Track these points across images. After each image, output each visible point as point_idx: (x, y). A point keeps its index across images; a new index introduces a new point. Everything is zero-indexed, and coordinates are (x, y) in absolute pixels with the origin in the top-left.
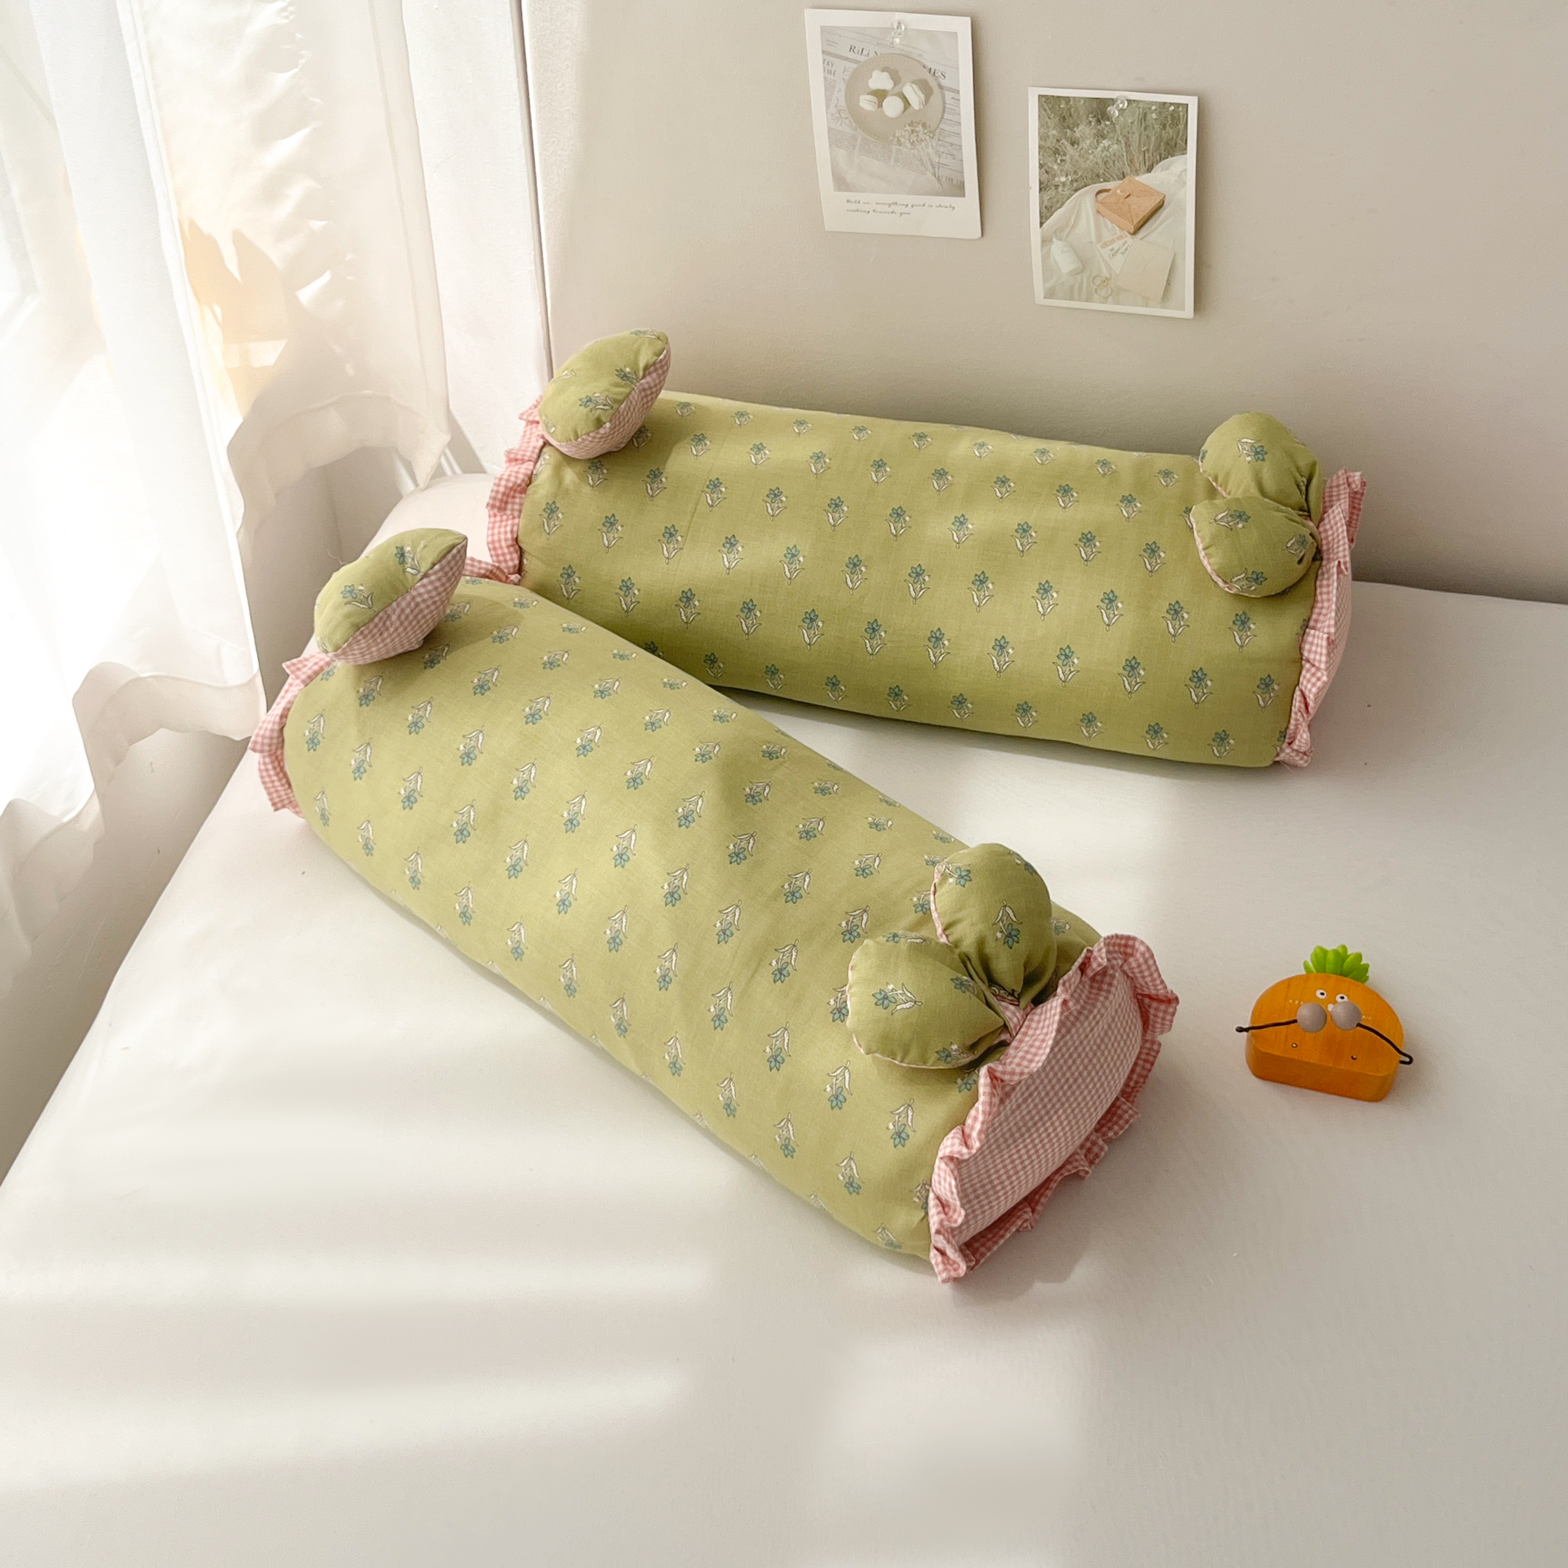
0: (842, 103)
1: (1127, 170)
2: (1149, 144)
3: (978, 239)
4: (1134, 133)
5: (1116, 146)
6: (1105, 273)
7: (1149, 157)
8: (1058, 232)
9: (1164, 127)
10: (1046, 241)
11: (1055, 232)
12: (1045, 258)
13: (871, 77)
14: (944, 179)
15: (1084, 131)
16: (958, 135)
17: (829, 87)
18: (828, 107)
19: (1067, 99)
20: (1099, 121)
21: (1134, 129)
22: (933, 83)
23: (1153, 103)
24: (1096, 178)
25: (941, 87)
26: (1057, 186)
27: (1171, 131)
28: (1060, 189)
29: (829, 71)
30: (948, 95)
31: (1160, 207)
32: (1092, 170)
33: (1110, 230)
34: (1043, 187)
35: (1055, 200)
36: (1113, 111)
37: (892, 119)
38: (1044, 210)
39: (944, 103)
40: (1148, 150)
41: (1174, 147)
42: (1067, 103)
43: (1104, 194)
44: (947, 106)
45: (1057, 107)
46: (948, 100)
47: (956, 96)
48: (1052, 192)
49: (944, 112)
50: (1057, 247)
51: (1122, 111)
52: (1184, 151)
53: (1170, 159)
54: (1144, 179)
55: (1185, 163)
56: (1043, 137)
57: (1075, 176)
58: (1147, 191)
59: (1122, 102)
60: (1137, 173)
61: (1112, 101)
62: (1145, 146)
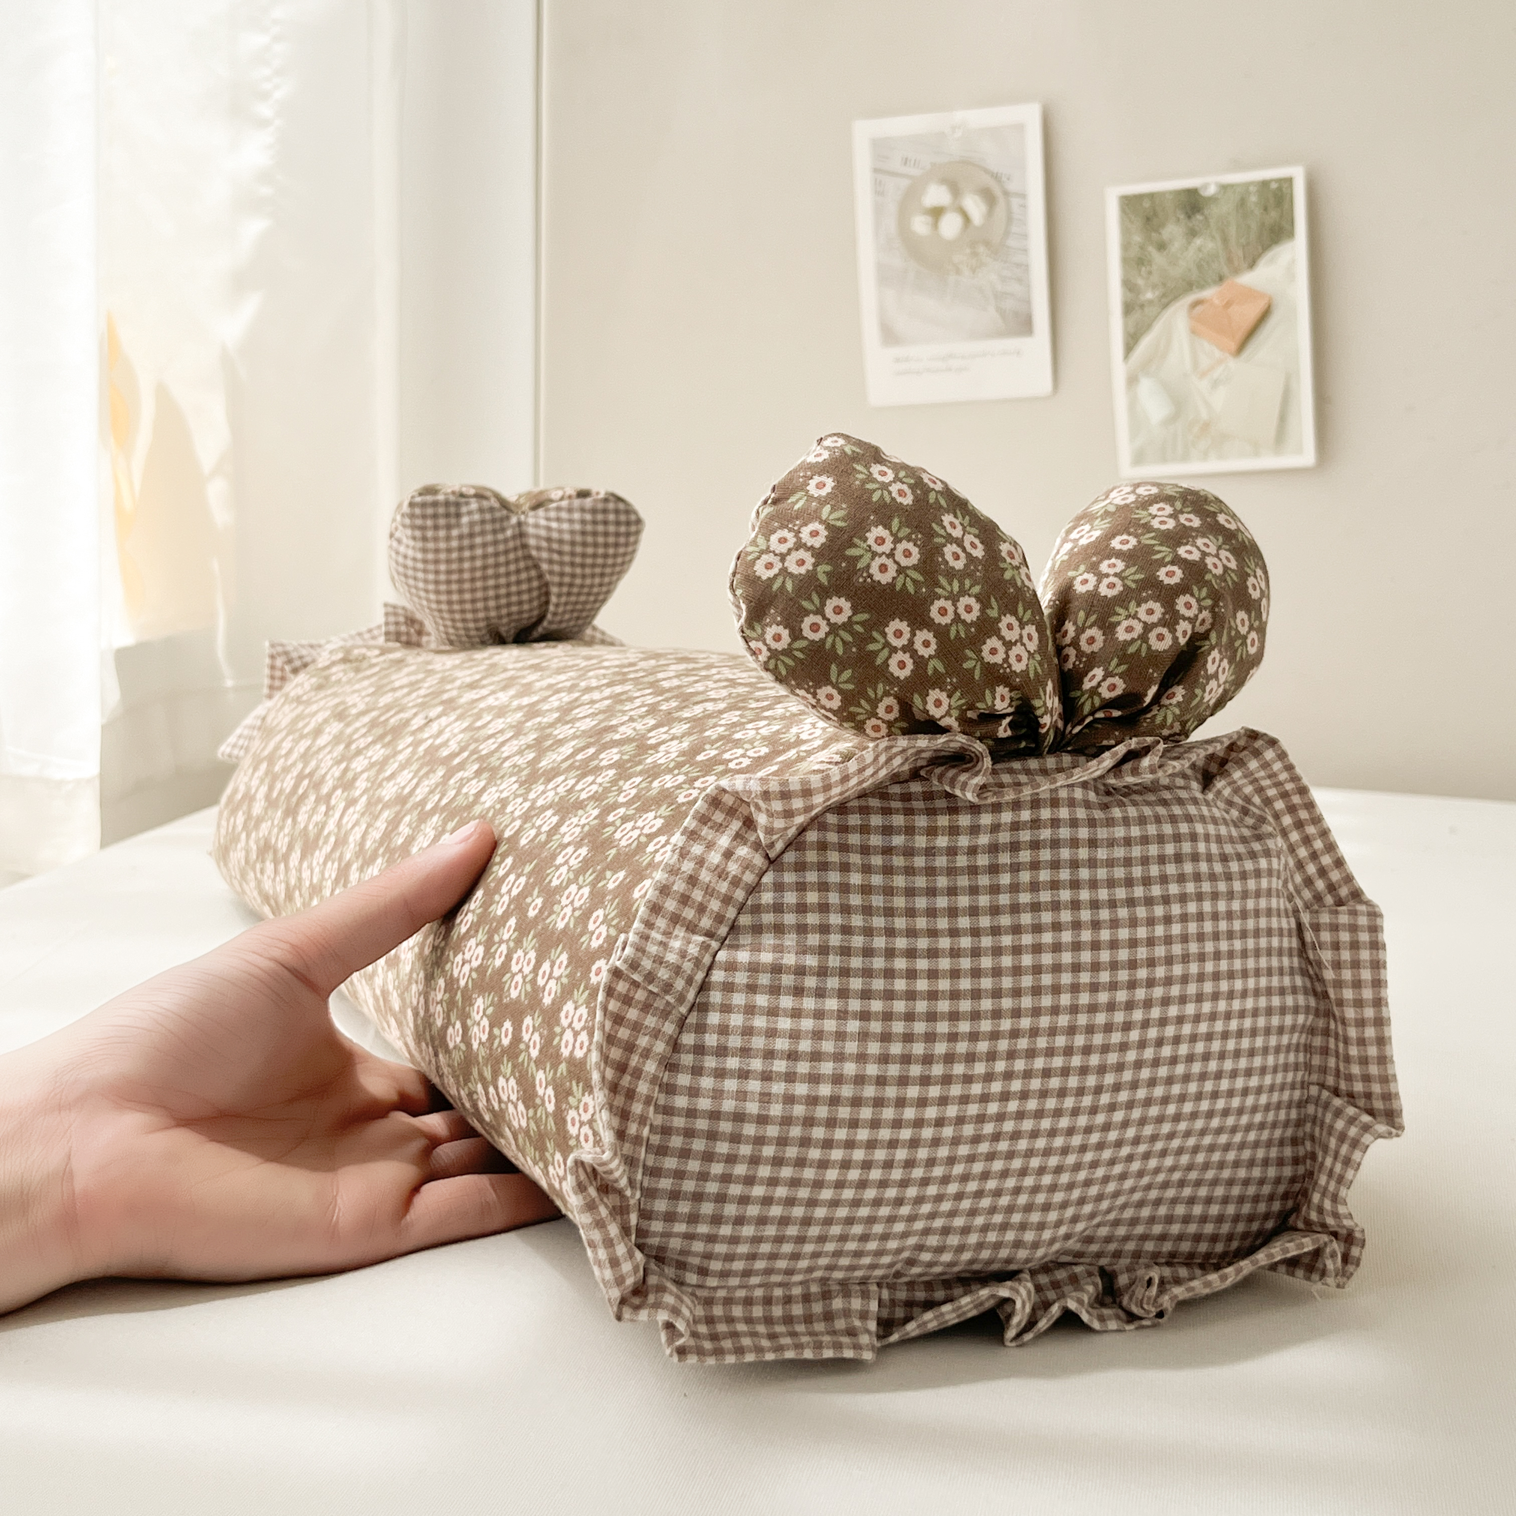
0: (893, 229)
1: (1225, 270)
2: (1250, 234)
3: (1050, 395)
4: (1231, 225)
5: (1210, 245)
6: (1204, 415)
7: (1250, 251)
9: (1266, 209)
10: (1132, 381)
11: (1143, 367)
12: (1133, 405)
13: (926, 192)
15: (1173, 231)
16: (1025, 251)
17: (878, 210)
18: (877, 236)
19: (1151, 196)
20: (1189, 217)
21: (1231, 219)
22: (997, 191)
23: (1251, 183)
24: (1190, 286)
25: (1006, 194)
26: (1142, 306)
27: (1274, 214)
28: (1146, 309)
29: (879, 191)
30: (1015, 202)
31: (1265, 315)
32: (1183, 279)
33: (1209, 352)
34: (1128, 309)
35: (1142, 323)
37: (949, 241)
38: (1129, 337)
39: (1010, 212)
40: (1249, 242)
41: (1278, 233)
42: (1152, 201)
43: (1199, 309)
44: (1015, 216)
45: (1142, 207)
46: (1014, 209)
47: (1023, 201)
48: (1136, 315)
49: (1009, 224)
50: (1146, 385)
52: (1292, 235)
53: (1276, 249)
54: (1248, 279)
55: (1295, 250)
56: (1126, 246)
57: (1163, 290)
58: (1250, 294)
60: (1237, 271)
62: (1244, 237)
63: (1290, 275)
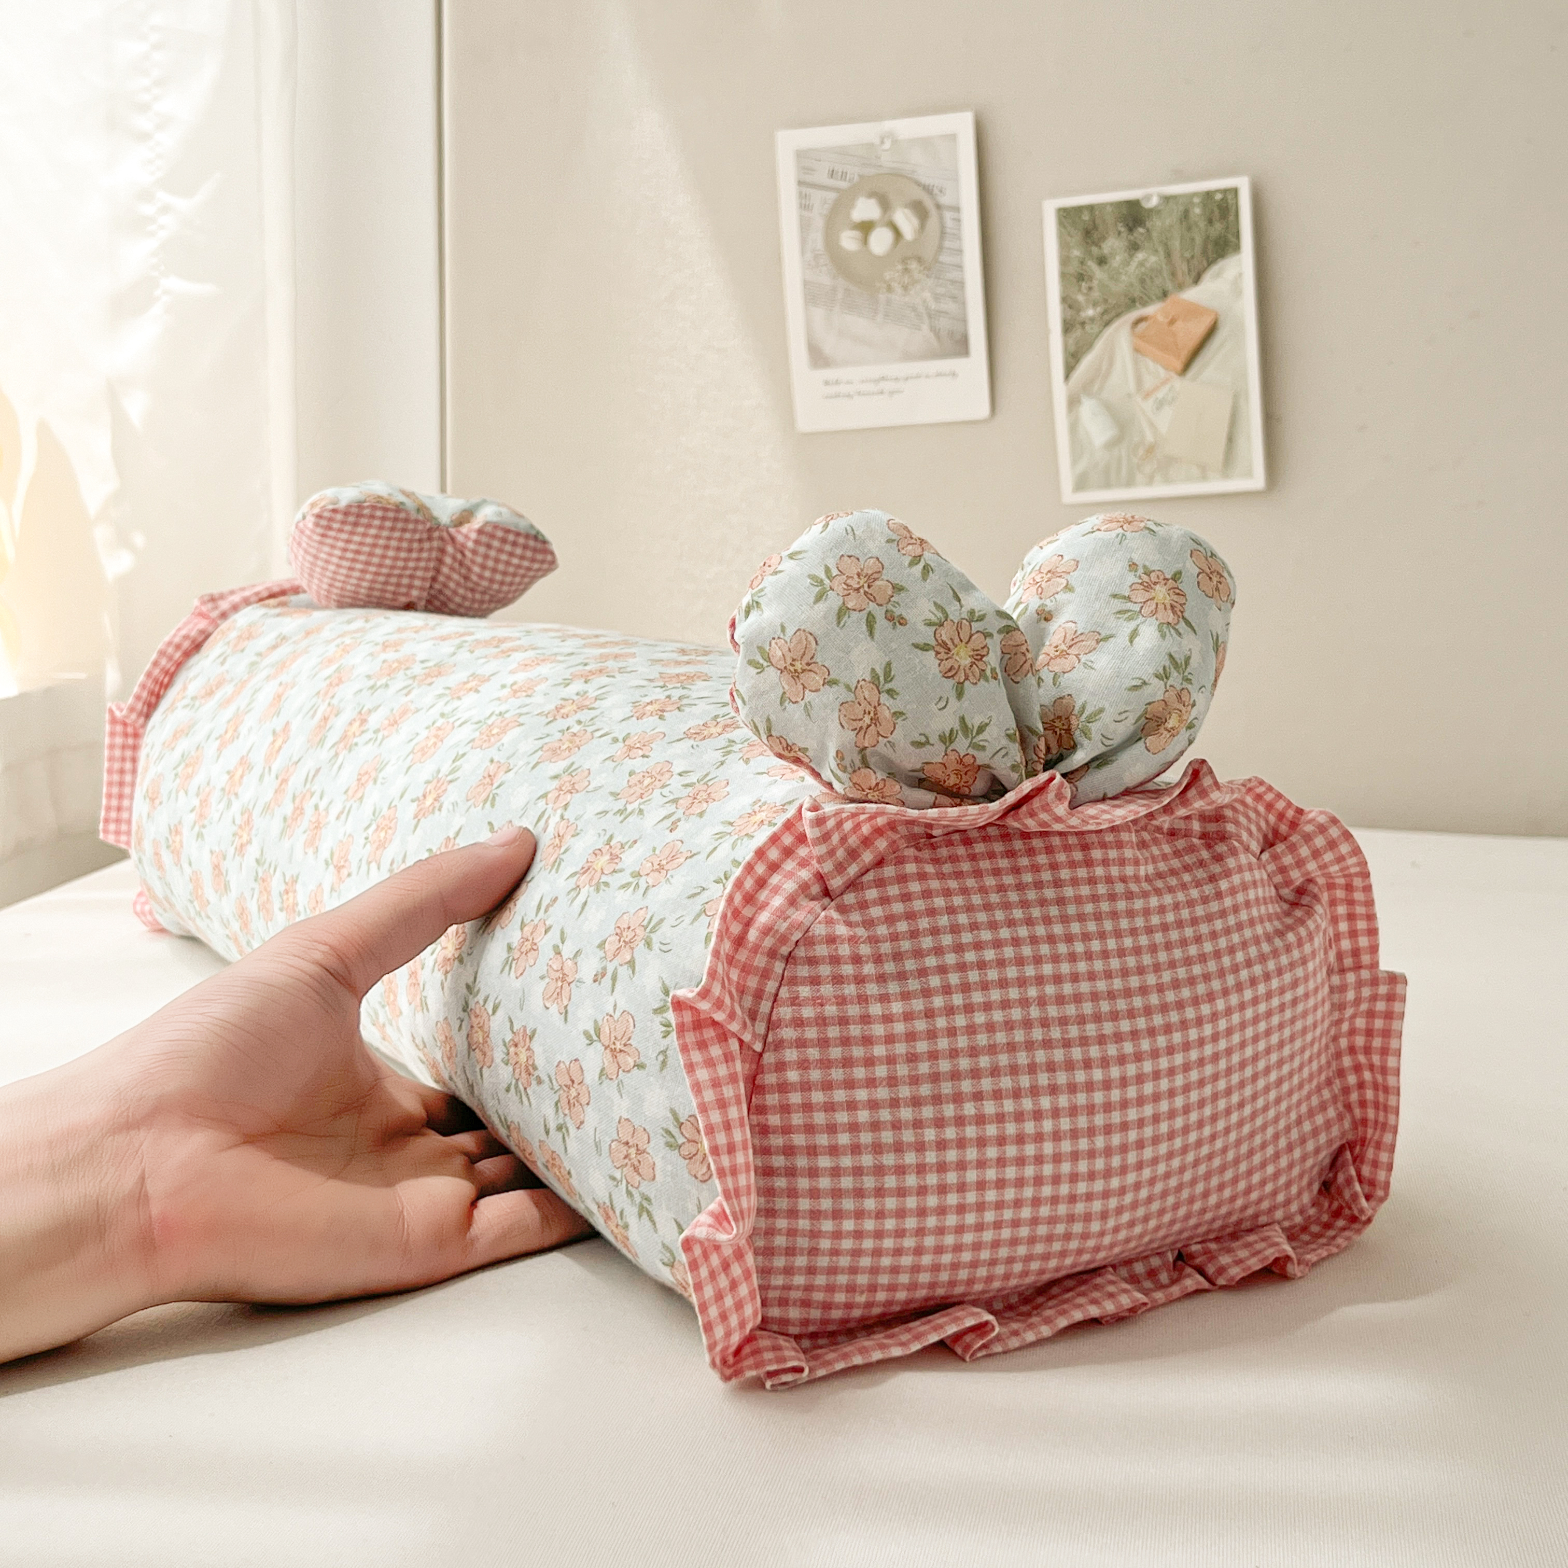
0: (820, 245)
1: (1169, 286)
2: (1194, 248)
3: (988, 418)
4: (1174, 238)
5: (1153, 259)
6: (1150, 438)
7: (1195, 265)
8: (1087, 388)
9: (1210, 222)
10: (1073, 402)
12: (1074, 427)
13: (855, 206)
15: (1113, 245)
16: (960, 267)
17: (805, 226)
18: (803, 252)
19: (1091, 208)
20: (1131, 230)
21: (1175, 231)
22: (929, 203)
23: (1195, 194)
24: (1132, 302)
25: (939, 207)
26: (1083, 324)
27: (1220, 226)
28: (1088, 327)
29: (805, 206)
30: (948, 215)
31: (1212, 331)
32: (1125, 295)
33: (1154, 371)
34: (1068, 327)
35: (1083, 341)
37: (879, 257)
38: (1070, 359)
39: (943, 227)
40: (1193, 257)
41: (1225, 246)
42: (1091, 213)
43: (1143, 325)
44: (948, 230)
45: (1079, 220)
46: (949, 223)
47: (955, 215)
48: (1077, 333)
49: (943, 238)
50: (1087, 407)
51: (1158, 211)
52: (1238, 248)
53: (1221, 263)
54: (1192, 294)
55: (1241, 264)
56: (1064, 261)
57: (1105, 306)
58: (1194, 310)
60: (1181, 287)
62: (1188, 251)
63: (1237, 291)
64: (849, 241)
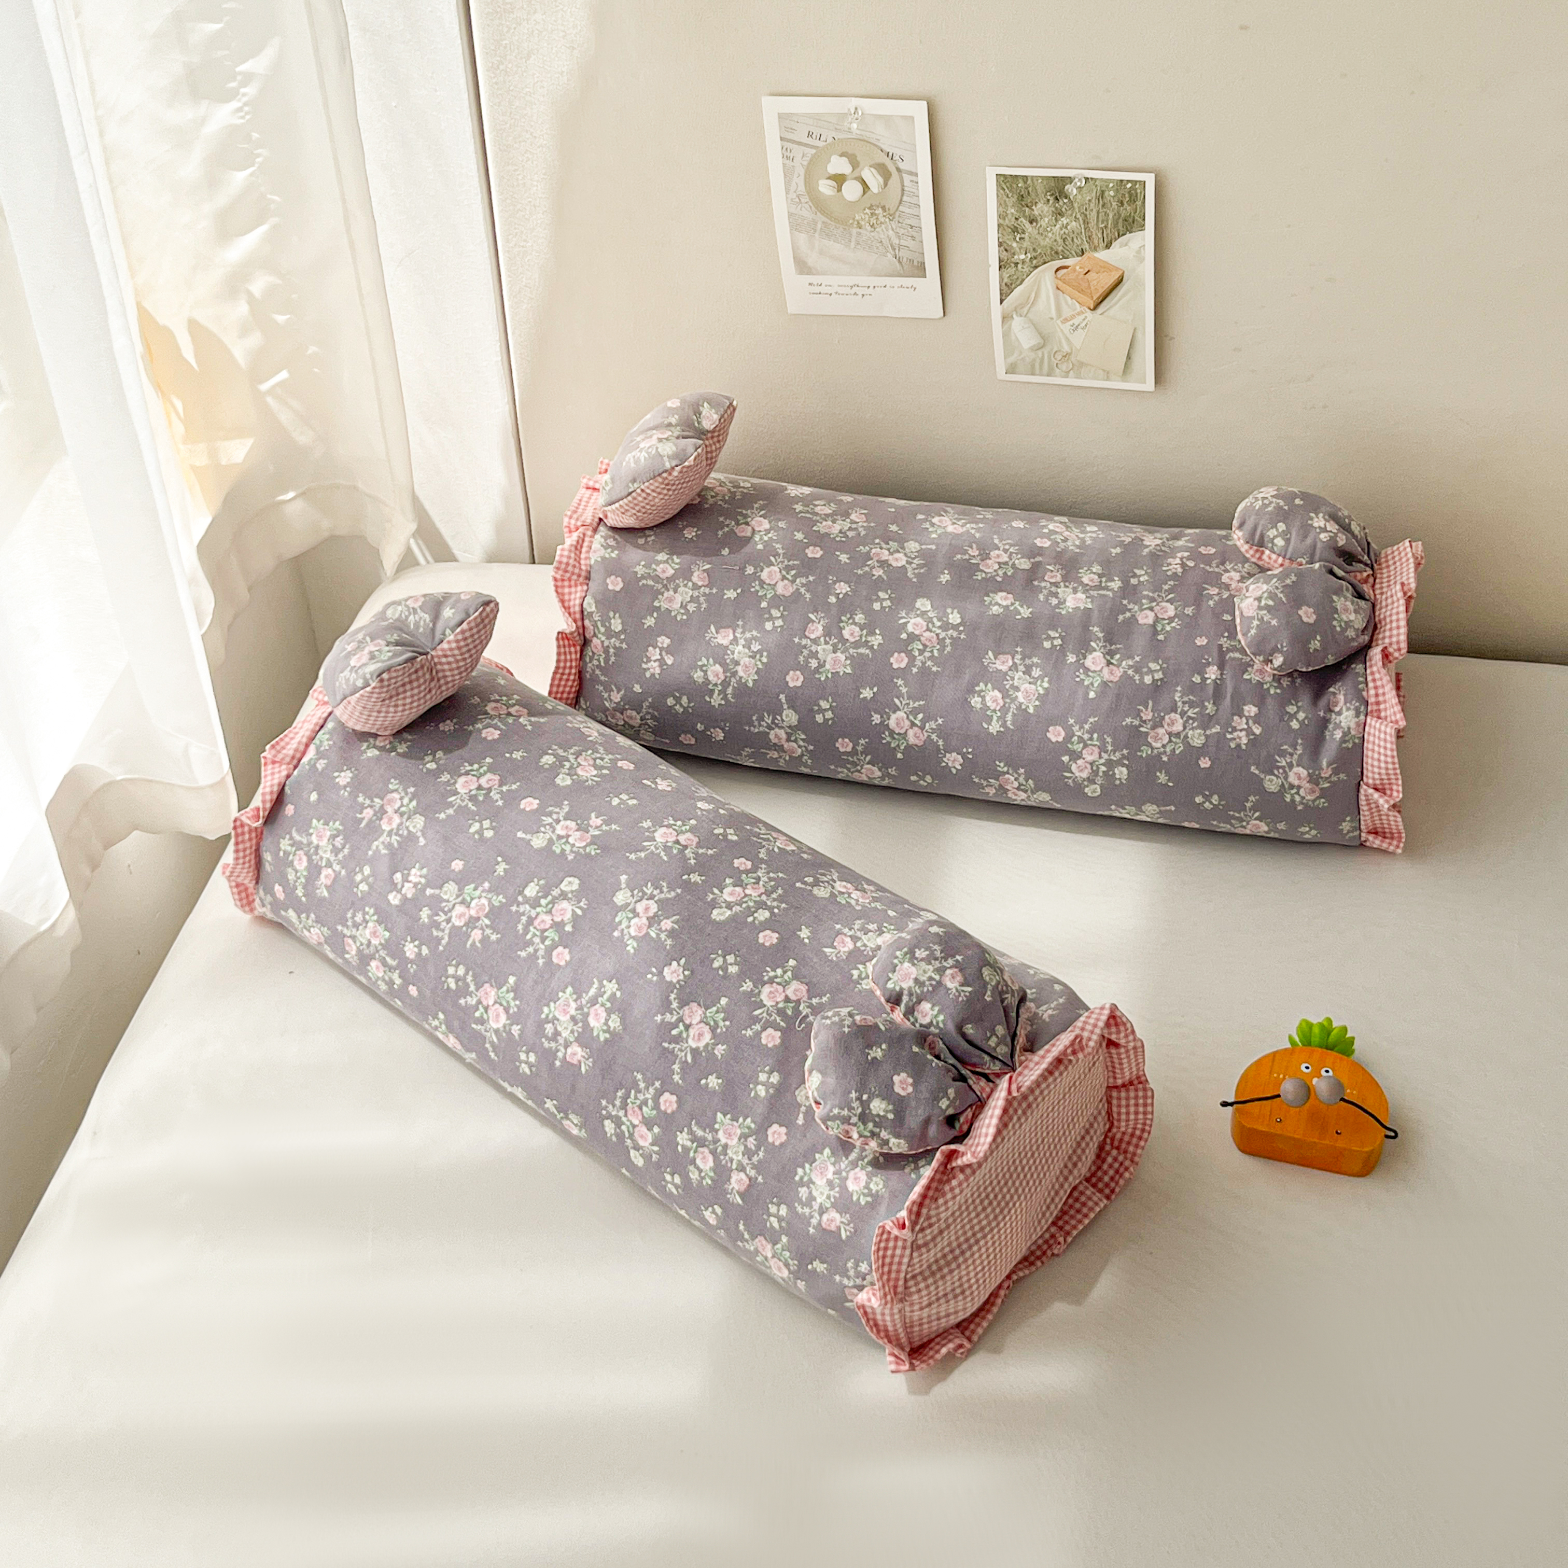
0: (802, 188)
1: (1086, 246)
2: (1107, 221)
3: (940, 319)
4: (1092, 210)
5: (1074, 223)
7: (1107, 235)
8: (1018, 309)
9: (1122, 203)
10: (1006, 318)
11: (1016, 310)
12: (1006, 335)
13: (829, 161)
14: (905, 259)
15: (1042, 209)
17: (788, 174)
18: (787, 193)
19: (1025, 178)
20: (1057, 199)
21: (1092, 205)
22: (892, 168)
23: (1110, 181)
24: (1056, 255)
25: (898, 170)
26: (1016, 264)
27: (1129, 208)
28: (1020, 266)
29: (787, 157)
30: (907, 178)
31: (1119, 282)
32: (1051, 248)
33: (1070, 305)
34: (1002, 265)
35: (1015, 277)
36: (1071, 189)
37: (852, 202)
38: (1005, 288)
39: (903, 186)
40: (1106, 227)
41: (1131, 224)
42: (1025, 182)
43: (1064, 271)
44: (906, 189)
45: (1015, 186)
46: (907, 183)
47: (914, 178)
48: (1012, 270)
49: (902, 195)
50: (1017, 323)
51: (1080, 188)
52: (1142, 227)
53: (1128, 235)
54: (1103, 255)
55: (1144, 240)
56: (1001, 216)
57: (1035, 254)
58: (1106, 267)
59: (1080, 180)
60: (1095, 249)
61: (1070, 180)
62: (1103, 223)
63: (1139, 256)
64: (825, 188)
